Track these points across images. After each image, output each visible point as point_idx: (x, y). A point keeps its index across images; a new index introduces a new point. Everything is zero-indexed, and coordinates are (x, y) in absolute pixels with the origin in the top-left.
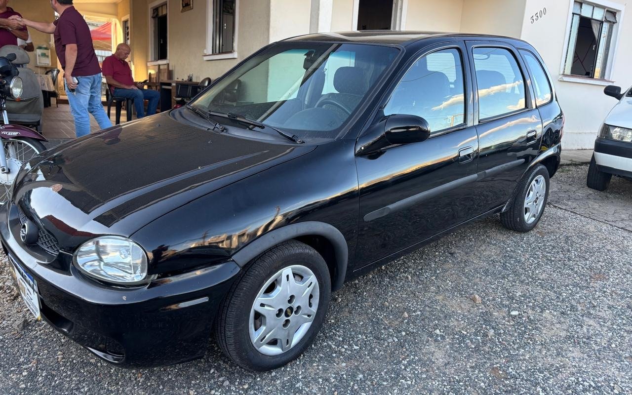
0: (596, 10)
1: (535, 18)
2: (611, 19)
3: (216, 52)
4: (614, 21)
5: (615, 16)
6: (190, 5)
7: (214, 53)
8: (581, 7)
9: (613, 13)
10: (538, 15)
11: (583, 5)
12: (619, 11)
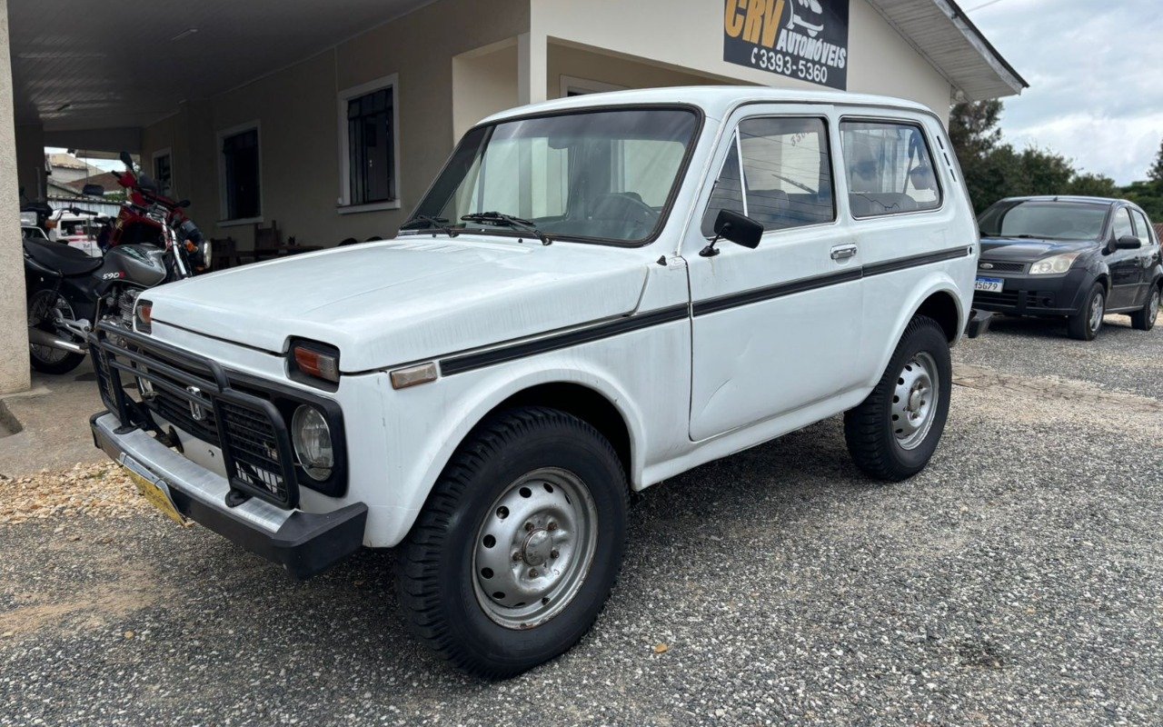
3: (357, 202)
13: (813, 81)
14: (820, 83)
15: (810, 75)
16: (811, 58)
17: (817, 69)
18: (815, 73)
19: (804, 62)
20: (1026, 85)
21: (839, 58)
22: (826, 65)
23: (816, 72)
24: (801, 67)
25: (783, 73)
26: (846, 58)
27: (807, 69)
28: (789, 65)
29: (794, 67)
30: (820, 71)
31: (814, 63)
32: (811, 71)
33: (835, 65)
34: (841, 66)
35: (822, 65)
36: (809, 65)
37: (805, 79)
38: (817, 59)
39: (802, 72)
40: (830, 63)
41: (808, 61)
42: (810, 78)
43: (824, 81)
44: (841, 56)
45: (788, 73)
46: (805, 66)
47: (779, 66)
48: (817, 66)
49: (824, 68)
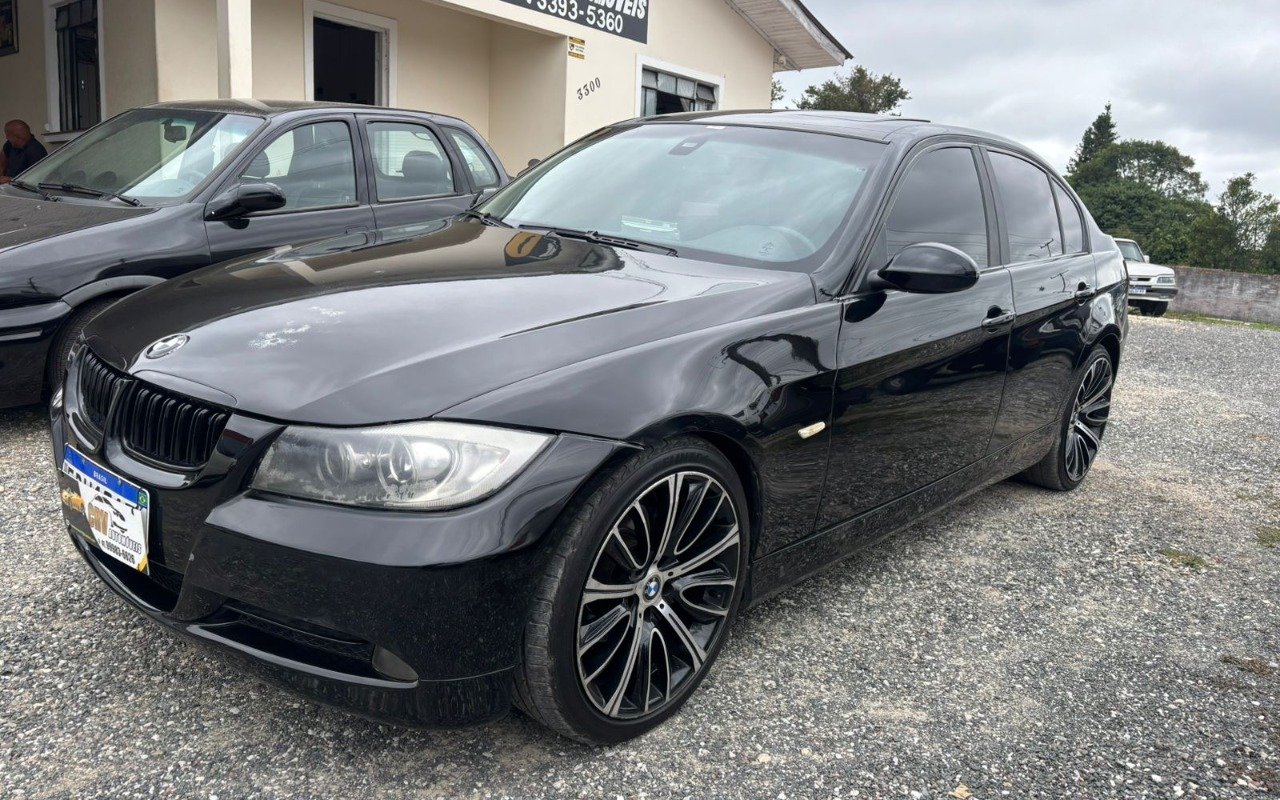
0: (681, 84)
1: (583, 91)
2: (704, 95)
3: (67, 128)
4: (710, 99)
5: (712, 93)
6: (13, 44)
7: (62, 131)
8: (657, 78)
9: (710, 89)
10: (588, 88)
11: (659, 75)
12: (717, 86)
13: (605, 29)
14: (614, 32)
15: (601, 22)
16: (603, 4)
17: (611, 17)
18: (607, 20)
19: (594, 8)
20: (848, 56)
21: (638, 7)
22: (621, 13)
23: (609, 21)
24: (589, 13)
25: (567, 17)
26: (646, 9)
27: (598, 16)
28: (575, 10)
29: (582, 13)
30: (614, 20)
31: (605, 8)
32: (602, 18)
33: (633, 15)
34: (641, 16)
35: (616, 13)
36: (600, 11)
37: (595, 26)
38: (610, 5)
39: (591, 19)
40: (627, 11)
41: (598, 7)
42: (602, 26)
43: (619, 31)
44: (641, 6)
45: (574, 18)
46: (595, 12)
47: (563, 10)
48: (610, 14)
49: (619, 16)
